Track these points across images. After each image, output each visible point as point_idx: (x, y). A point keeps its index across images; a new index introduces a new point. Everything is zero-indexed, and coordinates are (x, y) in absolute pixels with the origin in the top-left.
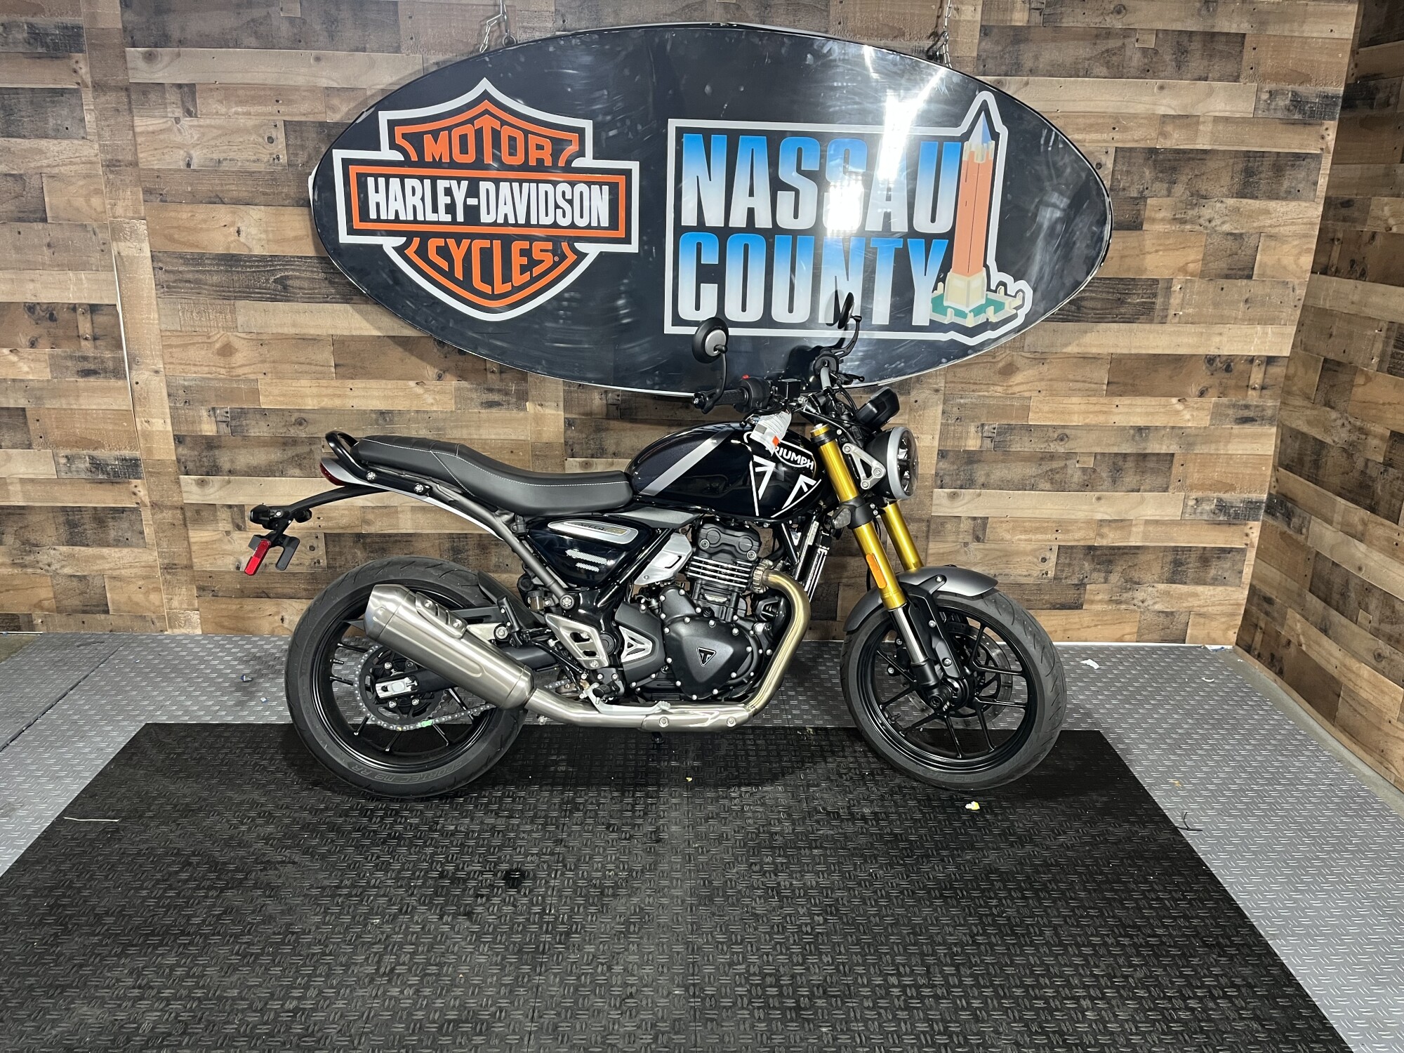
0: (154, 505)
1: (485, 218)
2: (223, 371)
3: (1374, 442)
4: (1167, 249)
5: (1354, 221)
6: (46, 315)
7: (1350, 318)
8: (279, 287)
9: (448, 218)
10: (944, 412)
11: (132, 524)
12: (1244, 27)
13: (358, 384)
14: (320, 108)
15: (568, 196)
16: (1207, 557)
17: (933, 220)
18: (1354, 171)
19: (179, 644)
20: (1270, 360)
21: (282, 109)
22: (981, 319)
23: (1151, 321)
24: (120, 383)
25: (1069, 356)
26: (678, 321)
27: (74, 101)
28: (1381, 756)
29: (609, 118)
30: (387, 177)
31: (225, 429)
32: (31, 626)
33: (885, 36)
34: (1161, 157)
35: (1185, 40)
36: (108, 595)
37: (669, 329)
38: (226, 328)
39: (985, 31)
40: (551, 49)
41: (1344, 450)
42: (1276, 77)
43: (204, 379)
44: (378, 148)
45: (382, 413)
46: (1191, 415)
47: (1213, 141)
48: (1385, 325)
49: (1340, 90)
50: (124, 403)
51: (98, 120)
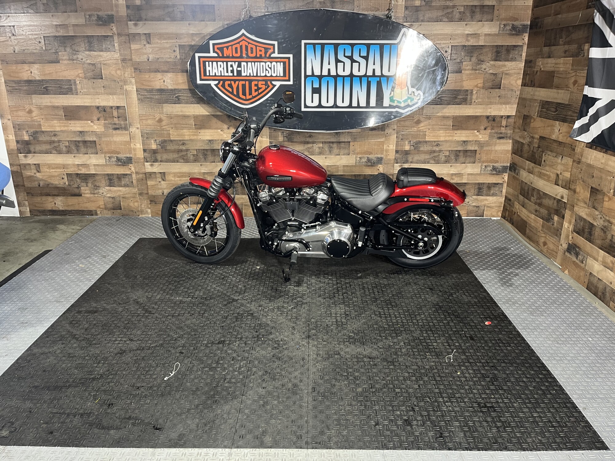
0: (137, 173)
1: (243, 74)
2: (158, 127)
3: (535, 140)
4: (471, 79)
5: (532, 67)
6: (103, 110)
7: (531, 100)
8: (177, 99)
9: (231, 74)
10: (397, 137)
11: (129, 179)
12: (494, 3)
13: (202, 131)
14: (190, 40)
15: (270, 66)
16: (490, 186)
17: (389, 71)
18: (532, 50)
19: (145, 219)
20: (508, 117)
21: (178, 41)
22: (406, 104)
23: (466, 104)
24: (126, 132)
25: (439, 117)
26: (306, 106)
27: (111, 39)
28: (537, 244)
29: (283, 40)
30: (212, 62)
31: (159, 147)
32: (96, 214)
33: (373, 11)
34: (467, 48)
35: (474, 9)
36: (122, 204)
37: (303, 109)
38: (160, 113)
39: (406, 8)
40: (264, 19)
41: (528, 145)
42: (506, 19)
43: (153, 130)
44: (209, 52)
45: (210, 141)
46: (482, 136)
47: (485, 42)
48: (539, 101)
49: (529, 23)
50: (128, 139)
51: (119, 45)
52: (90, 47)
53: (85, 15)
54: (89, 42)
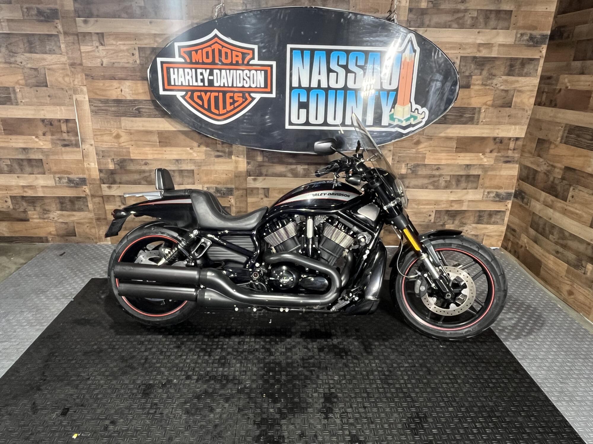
0: (93, 196)
1: (216, 84)
2: (116, 144)
3: (557, 170)
4: (480, 96)
5: (552, 84)
6: (49, 123)
7: (550, 123)
8: (137, 112)
9: (202, 84)
10: (393, 159)
11: (84, 202)
12: (512, 8)
13: (168, 149)
14: (152, 42)
15: (248, 75)
16: (491, 214)
17: (390, 84)
18: (552, 65)
19: (103, 248)
20: (517, 139)
21: (137, 42)
22: (408, 123)
23: (473, 124)
24: (78, 149)
25: (441, 138)
26: (291, 124)
27: (56, 39)
28: (558, 290)
29: (263, 45)
30: (178, 68)
31: (118, 167)
33: (371, 12)
34: (478, 60)
35: (488, 12)
36: (76, 230)
37: (287, 127)
38: (117, 128)
39: (410, 10)
40: (241, 17)
41: (545, 173)
42: (524, 28)
43: (109, 148)
44: (174, 57)
45: (177, 160)
46: (487, 160)
47: (498, 54)
48: (564, 125)
49: (549, 33)
50: (80, 157)
51: (66, 47)
52: (31, 48)
53: (22, 7)
54: (29, 41)
